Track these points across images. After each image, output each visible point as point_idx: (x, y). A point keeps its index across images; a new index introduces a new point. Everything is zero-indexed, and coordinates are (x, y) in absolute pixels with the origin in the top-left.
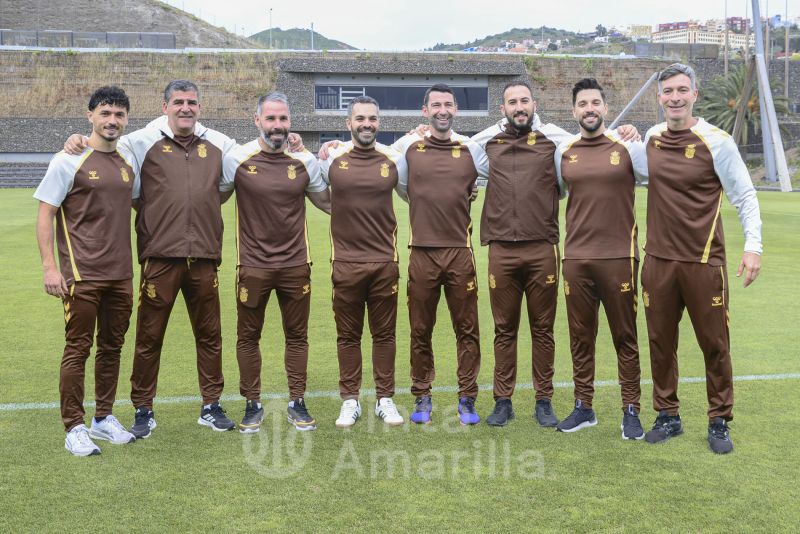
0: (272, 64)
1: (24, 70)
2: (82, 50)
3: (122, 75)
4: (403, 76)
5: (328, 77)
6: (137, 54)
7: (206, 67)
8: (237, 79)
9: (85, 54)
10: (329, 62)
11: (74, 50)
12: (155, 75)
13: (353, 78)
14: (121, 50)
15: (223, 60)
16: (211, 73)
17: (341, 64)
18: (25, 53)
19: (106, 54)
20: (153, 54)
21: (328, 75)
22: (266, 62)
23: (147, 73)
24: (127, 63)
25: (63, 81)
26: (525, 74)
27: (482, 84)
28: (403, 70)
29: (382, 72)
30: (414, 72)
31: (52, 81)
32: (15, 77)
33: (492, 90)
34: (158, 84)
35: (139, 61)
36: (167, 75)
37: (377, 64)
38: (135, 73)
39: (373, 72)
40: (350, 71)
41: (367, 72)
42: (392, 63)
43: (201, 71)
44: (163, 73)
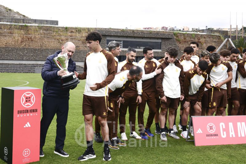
1: (9, 31)
2: (29, 25)
3: (43, 34)
4: (135, 37)
5: (111, 37)
6: (48, 27)
7: (72, 32)
8: (82, 36)
9: (31, 26)
10: (112, 31)
11: (27, 24)
12: (54, 34)
13: (119, 37)
14: (43, 25)
15: (77, 30)
16: (74, 34)
17: (116, 32)
18: (10, 25)
19: (38, 26)
20: (54, 27)
23: (52, 33)
24: (45, 30)
25: (23, 35)
26: (174, 38)
27: (160, 41)
28: (136, 35)
29: (129, 36)
30: (139, 36)
31: (20, 35)
32: (6, 33)
33: (163, 43)
34: (56, 37)
35: (49, 29)
36: (59, 34)
37: (127, 33)
38: (48, 33)
39: (126, 36)
40: (119, 35)
41: (124, 35)
42: (132, 33)
43: (70, 33)
44: (57, 33)
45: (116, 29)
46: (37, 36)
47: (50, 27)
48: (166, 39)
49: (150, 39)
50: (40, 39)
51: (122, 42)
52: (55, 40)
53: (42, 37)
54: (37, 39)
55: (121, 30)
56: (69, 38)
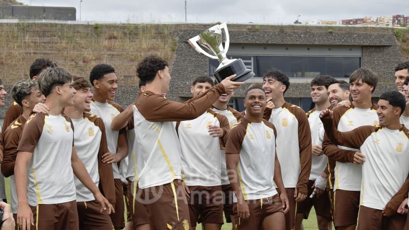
0: (172, 34)
3: (32, 44)
4: (287, 47)
6: (46, 25)
7: (112, 37)
8: (140, 48)
12: (64, 45)
13: (243, 48)
14: (31, 21)
15: (126, 31)
16: (117, 43)
19: (18, 25)
20: (62, 25)
22: (166, 32)
23: (56, 43)
24: (37, 33)
26: (396, 45)
27: (357, 54)
28: (288, 41)
29: (270, 42)
30: (298, 43)
33: (365, 59)
34: (67, 53)
35: (48, 32)
36: (75, 44)
37: (266, 36)
38: (45, 43)
39: (262, 43)
40: (242, 42)
41: (257, 42)
42: (279, 35)
43: (107, 41)
44: (71, 43)
46: (16, 53)
47: (52, 25)
48: (373, 49)
49: (330, 49)
50: (23, 59)
51: (252, 61)
52: (65, 59)
53: (30, 53)
54: (14, 60)
55: (248, 27)
56: (105, 56)
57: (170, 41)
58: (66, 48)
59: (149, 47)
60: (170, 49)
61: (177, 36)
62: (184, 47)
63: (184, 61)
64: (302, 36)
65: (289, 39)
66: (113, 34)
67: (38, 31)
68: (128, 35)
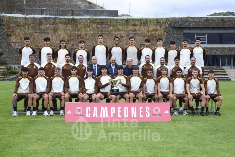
0: (164, 23)
1: (53, 26)
2: (79, 17)
3: (96, 29)
4: (225, 28)
5: (190, 29)
6: (103, 19)
7: (134, 25)
8: (149, 30)
9: (80, 19)
10: (191, 22)
11: (75, 17)
12: (111, 29)
13: (202, 29)
14: (96, 17)
15: (142, 22)
16: (137, 28)
17: (196, 23)
18: (53, 19)
19: (89, 19)
20: (110, 19)
21: (190, 28)
22: (162, 22)
24: (99, 24)
25: (70, 31)
28: (226, 25)
29: (216, 26)
30: (231, 26)
31: (66, 31)
32: (49, 30)
34: (113, 33)
35: (104, 22)
36: (117, 29)
37: (214, 23)
38: (102, 28)
39: (211, 26)
40: (201, 26)
41: (209, 26)
42: (221, 22)
43: (132, 27)
44: (115, 28)
45: (197, 18)
46: (88, 33)
47: (105, 19)
50: (92, 36)
51: (206, 36)
52: (112, 36)
53: (95, 33)
54: (88, 37)
55: (204, 19)
56: (131, 34)
57: (164, 26)
58: (112, 30)
59: (153, 30)
60: (163, 31)
61: (167, 24)
62: (170, 29)
63: (171, 36)
64: (234, 22)
65: (226, 24)
66: (135, 23)
67: (99, 22)
68: (143, 24)
